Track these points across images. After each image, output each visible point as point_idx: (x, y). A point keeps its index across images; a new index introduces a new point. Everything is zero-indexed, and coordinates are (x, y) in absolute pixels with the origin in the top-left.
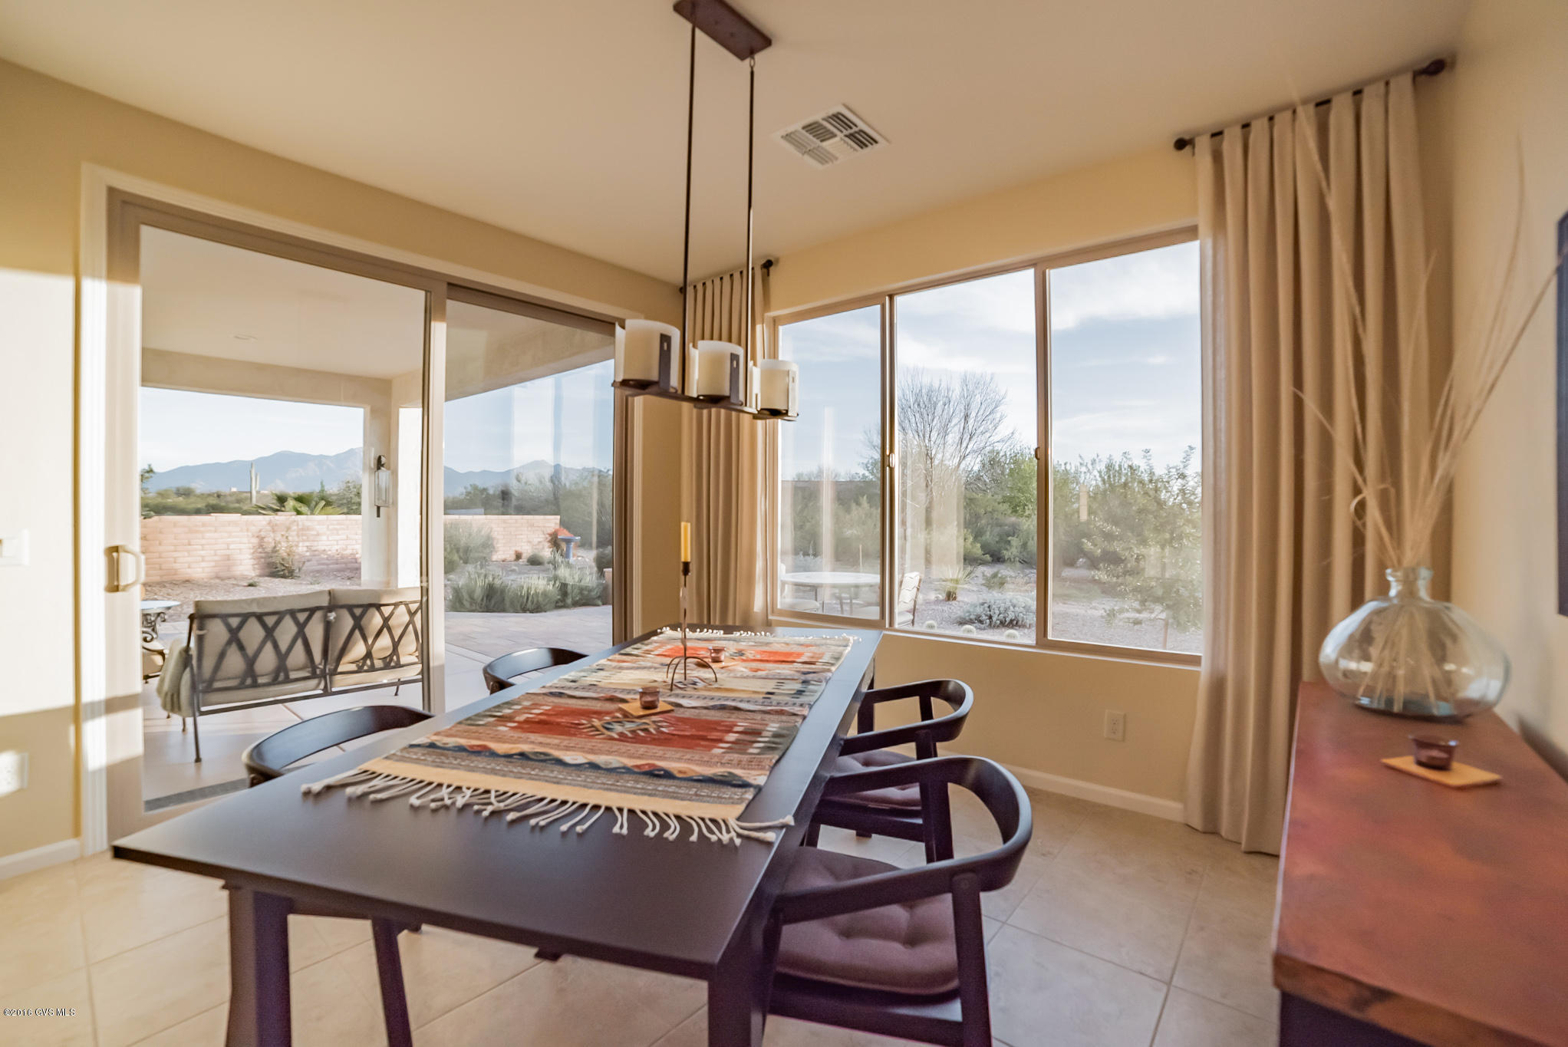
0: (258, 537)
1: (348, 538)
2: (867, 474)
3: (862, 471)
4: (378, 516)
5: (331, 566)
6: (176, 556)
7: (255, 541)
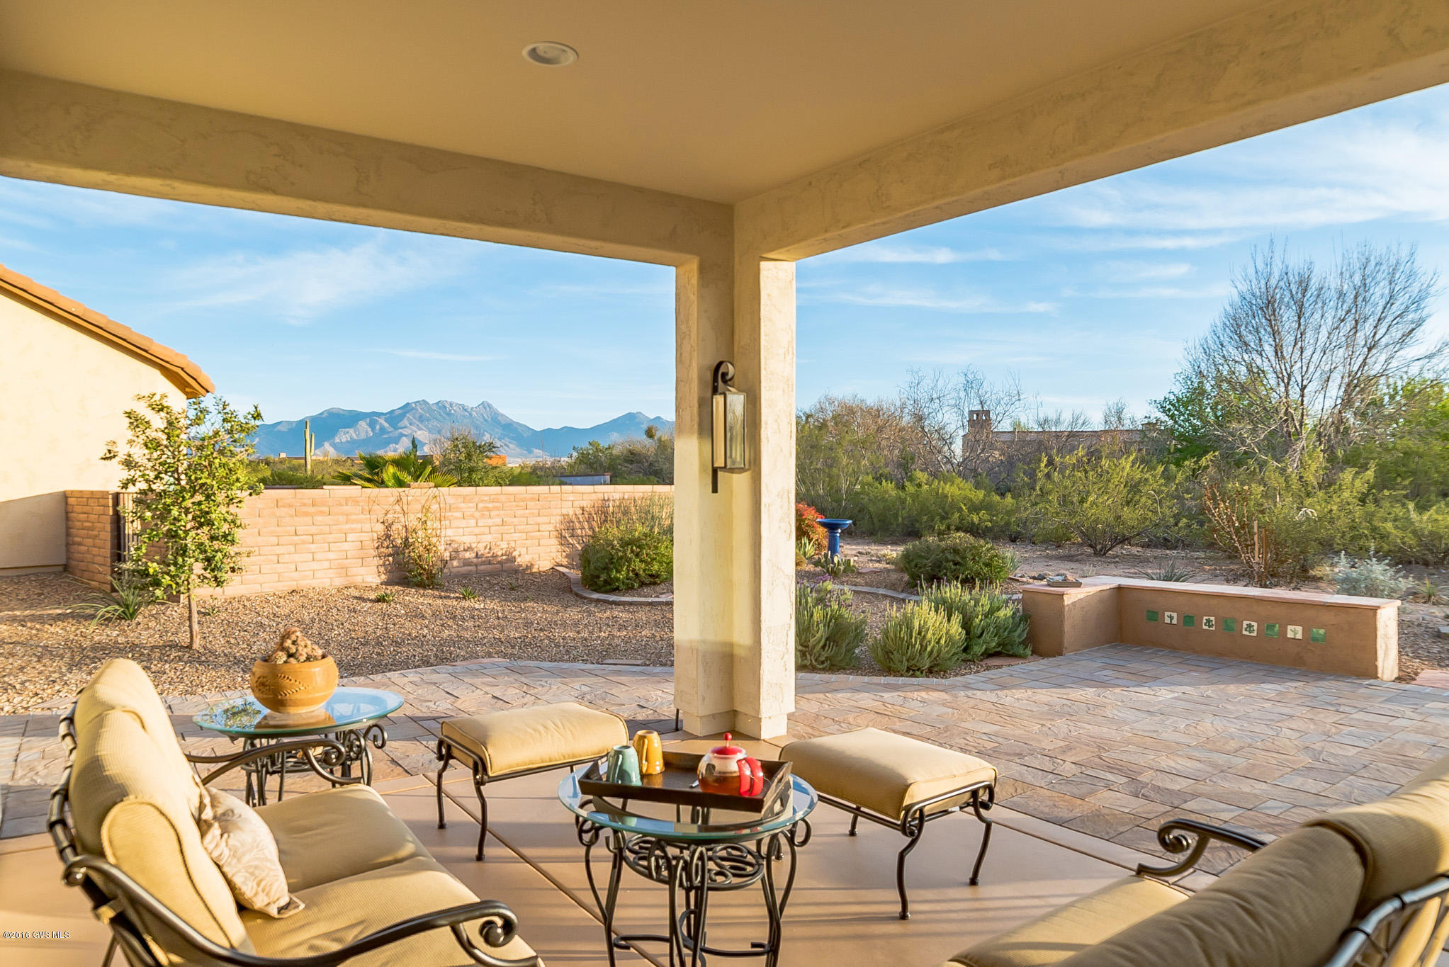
0: (383, 523)
1: (503, 523)
2: (1164, 417)
3: (1157, 414)
4: (715, 490)
5: (482, 567)
6: (278, 552)
7: (380, 528)
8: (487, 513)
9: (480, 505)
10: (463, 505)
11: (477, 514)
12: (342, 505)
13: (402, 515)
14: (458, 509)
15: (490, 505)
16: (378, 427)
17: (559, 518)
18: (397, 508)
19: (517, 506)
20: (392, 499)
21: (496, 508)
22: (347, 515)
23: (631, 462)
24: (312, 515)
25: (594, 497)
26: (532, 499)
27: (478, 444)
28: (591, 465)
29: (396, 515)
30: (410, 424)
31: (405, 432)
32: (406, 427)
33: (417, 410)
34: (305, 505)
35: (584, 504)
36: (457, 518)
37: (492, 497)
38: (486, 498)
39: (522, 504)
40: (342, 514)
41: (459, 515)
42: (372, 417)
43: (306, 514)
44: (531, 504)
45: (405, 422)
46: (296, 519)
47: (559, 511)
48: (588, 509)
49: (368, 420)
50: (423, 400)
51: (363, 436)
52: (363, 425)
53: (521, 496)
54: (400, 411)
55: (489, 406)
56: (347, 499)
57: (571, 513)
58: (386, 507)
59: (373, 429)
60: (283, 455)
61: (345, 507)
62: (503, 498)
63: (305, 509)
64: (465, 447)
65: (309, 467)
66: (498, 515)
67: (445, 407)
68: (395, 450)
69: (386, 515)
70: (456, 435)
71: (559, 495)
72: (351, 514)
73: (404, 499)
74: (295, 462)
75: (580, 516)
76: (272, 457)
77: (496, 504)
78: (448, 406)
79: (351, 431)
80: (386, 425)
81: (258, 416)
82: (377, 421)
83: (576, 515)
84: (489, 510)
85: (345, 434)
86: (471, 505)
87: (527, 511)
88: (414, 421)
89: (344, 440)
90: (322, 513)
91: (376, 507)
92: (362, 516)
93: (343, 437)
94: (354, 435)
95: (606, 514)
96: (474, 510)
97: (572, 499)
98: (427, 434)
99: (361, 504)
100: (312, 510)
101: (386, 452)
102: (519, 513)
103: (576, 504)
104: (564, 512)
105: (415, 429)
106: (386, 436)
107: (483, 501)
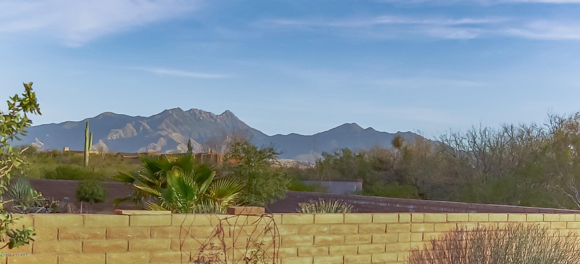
8: (325, 248)
9: (319, 238)
10: (298, 238)
11: (314, 250)
12: (145, 237)
13: (221, 252)
14: (291, 243)
15: (330, 238)
16: (141, 129)
17: (407, 255)
18: (217, 242)
19: (360, 239)
20: (211, 229)
21: (336, 242)
22: (150, 251)
23: (379, 169)
24: (105, 251)
25: (447, 227)
26: (379, 230)
27: (258, 150)
28: (342, 171)
29: (214, 252)
30: (167, 127)
31: (164, 133)
32: (163, 130)
33: (173, 116)
34: (95, 236)
35: (436, 236)
36: (289, 255)
37: (333, 227)
38: (325, 229)
39: (367, 236)
40: (145, 249)
41: (292, 250)
42: (137, 121)
43: (97, 250)
44: (377, 237)
45: (163, 125)
46: (84, 256)
47: (406, 246)
48: (439, 243)
49: (134, 123)
50: (178, 108)
51: (129, 135)
52: (130, 127)
53: (365, 226)
54: (159, 117)
55: (231, 114)
56: (152, 229)
57: (421, 248)
58: (202, 240)
59: (138, 130)
60: (67, 149)
61: (149, 241)
62: (345, 229)
63: (96, 243)
64: (247, 152)
65: (87, 160)
66: (339, 251)
67: (195, 114)
68: (154, 148)
69: (202, 250)
70: (238, 140)
71: (409, 225)
72: (156, 250)
73: (226, 230)
74: (77, 155)
75: (431, 252)
76: (59, 149)
77: (337, 237)
78: (198, 113)
79: (121, 131)
80: (148, 127)
81: (30, 103)
82: (141, 124)
83: (426, 250)
84: (328, 244)
85: (115, 134)
86: (307, 238)
87: (373, 246)
88: (171, 124)
89: (114, 138)
90: (118, 248)
91: (189, 240)
92: (172, 253)
93: (113, 136)
94: (122, 135)
95: (458, 248)
96: (310, 244)
97: (422, 230)
98: (180, 135)
99: (171, 236)
100: (105, 243)
101: (147, 149)
102: (363, 248)
103: (427, 236)
104: (414, 246)
105: (170, 131)
106: (147, 136)
107: (321, 233)
